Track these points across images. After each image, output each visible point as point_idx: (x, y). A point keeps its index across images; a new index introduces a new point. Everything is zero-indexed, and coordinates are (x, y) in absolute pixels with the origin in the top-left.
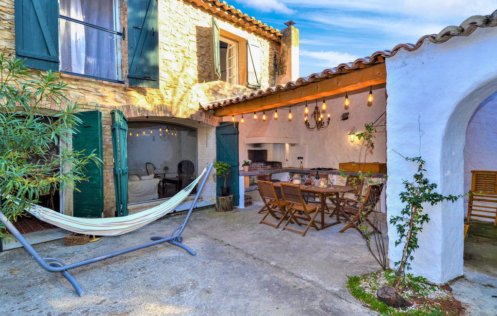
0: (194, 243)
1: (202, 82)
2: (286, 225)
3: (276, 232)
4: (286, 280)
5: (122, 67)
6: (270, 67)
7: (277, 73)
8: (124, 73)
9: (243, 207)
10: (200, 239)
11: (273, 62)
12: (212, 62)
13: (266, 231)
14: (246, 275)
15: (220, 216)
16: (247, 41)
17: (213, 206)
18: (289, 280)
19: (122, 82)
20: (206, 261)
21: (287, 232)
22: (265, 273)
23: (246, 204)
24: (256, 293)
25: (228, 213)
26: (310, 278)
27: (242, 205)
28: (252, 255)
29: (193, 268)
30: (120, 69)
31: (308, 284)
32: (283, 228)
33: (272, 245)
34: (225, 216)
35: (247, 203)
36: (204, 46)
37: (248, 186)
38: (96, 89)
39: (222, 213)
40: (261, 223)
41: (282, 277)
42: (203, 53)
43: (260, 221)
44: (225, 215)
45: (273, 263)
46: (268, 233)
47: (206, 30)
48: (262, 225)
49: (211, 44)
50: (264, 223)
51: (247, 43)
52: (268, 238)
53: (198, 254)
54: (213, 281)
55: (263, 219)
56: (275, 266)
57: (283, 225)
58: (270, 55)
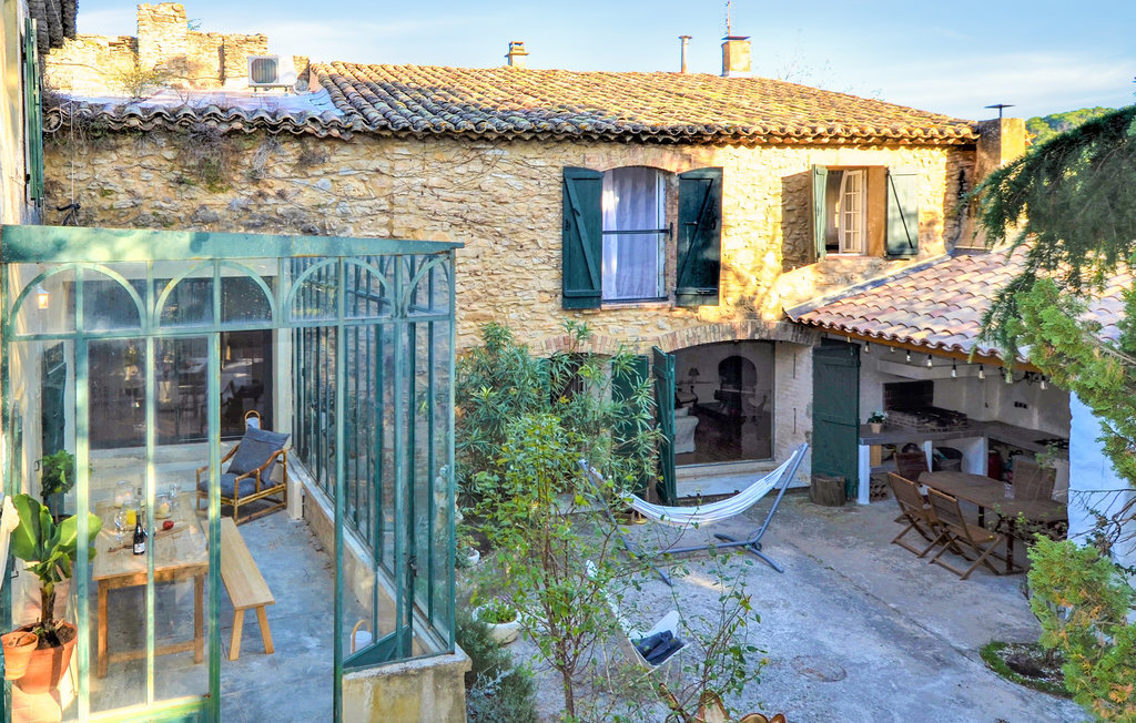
0: (779, 554)
1: (790, 269)
2: (938, 556)
3: (915, 564)
4: (904, 626)
5: (665, 275)
6: (946, 202)
7: (966, 210)
8: (669, 284)
9: (867, 502)
10: (788, 551)
11: (954, 188)
12: (809, 231)
13: (898, 559)
14: (852, 609)
15: (818, 514)
16: (887, 169)
17: (805, 489)
18: (908, 626)
19: (665, 299)
20: (799, 583)
21: (938, 567)
22: (877, 613)
23: (873, 497)
24: (861, 628)
25: (836, 510)
26: (937, 631)
27: (863, 498)
28: (864, 590)
29: (783, 588)
30: (662, 278)
31: (929, 635)
32: (931, 559)
33: (901, 583)
34: (829, 516)
35: (877, 495)
36: (794, 207)
37: (878, 464)
38: (636, 317)
39: (822, 509)
40: (894, 542)
41: (900, 622)
42: (793, 220)
43: (892, 540)
44: (828, 513)
45: (893, 605)
46: (902, 564)
47: (799, 178)
48: (897, 547)
49: (808, 200)
50: (900, 544)
51: (887, 175)
52: (899, 571)
53: (786, 572)
54: (809, 606)
55: (899, 537)
56: (894, 609)
57: (932, 553)
58: (948, 177)
